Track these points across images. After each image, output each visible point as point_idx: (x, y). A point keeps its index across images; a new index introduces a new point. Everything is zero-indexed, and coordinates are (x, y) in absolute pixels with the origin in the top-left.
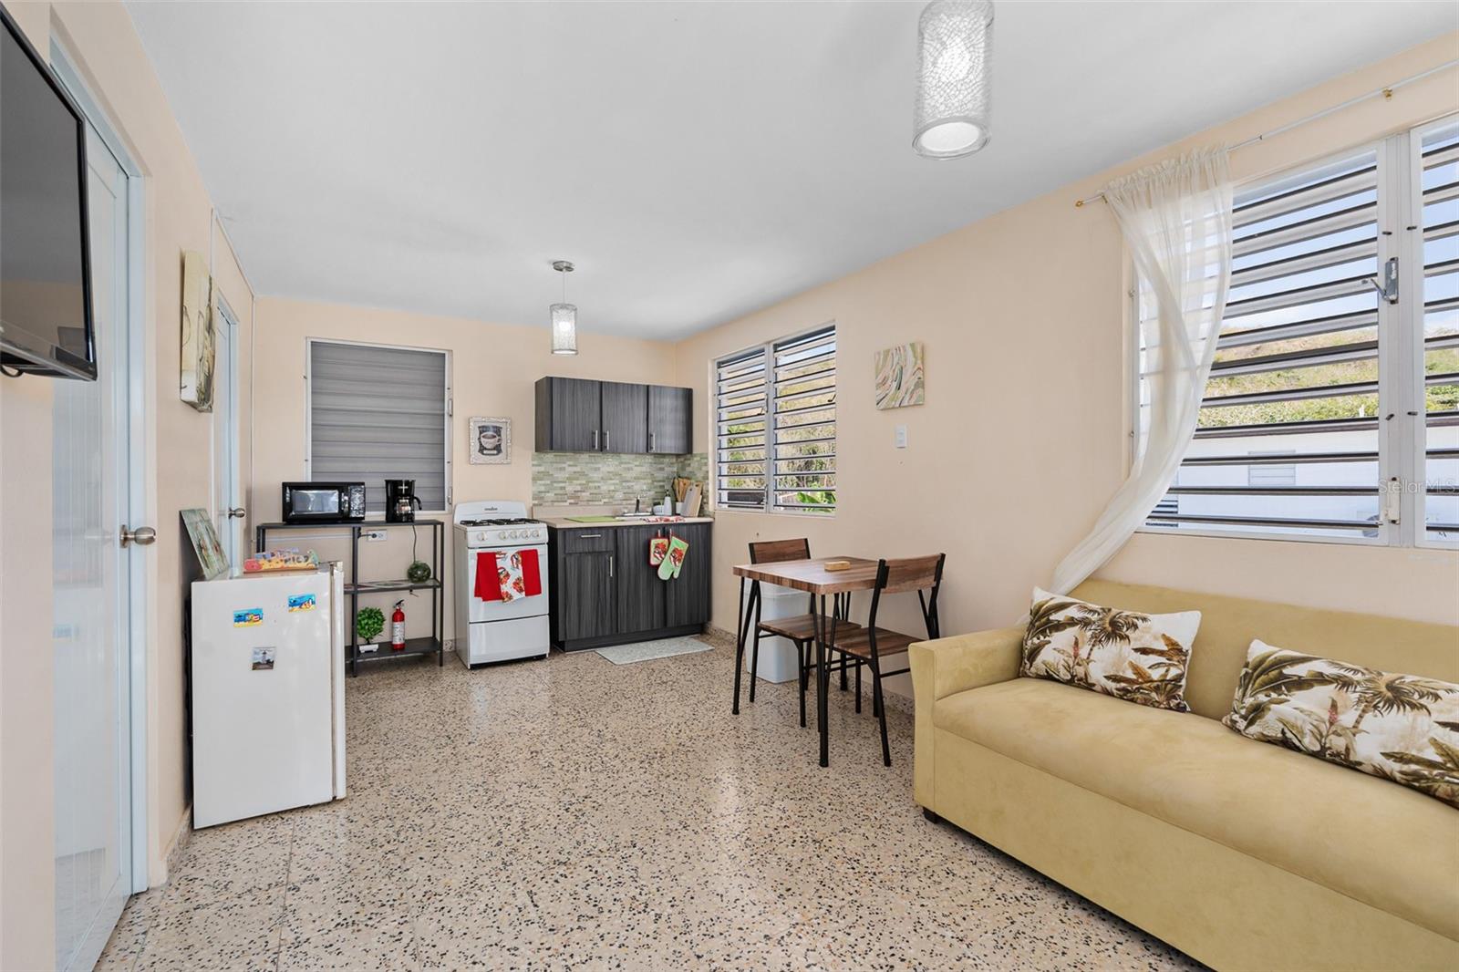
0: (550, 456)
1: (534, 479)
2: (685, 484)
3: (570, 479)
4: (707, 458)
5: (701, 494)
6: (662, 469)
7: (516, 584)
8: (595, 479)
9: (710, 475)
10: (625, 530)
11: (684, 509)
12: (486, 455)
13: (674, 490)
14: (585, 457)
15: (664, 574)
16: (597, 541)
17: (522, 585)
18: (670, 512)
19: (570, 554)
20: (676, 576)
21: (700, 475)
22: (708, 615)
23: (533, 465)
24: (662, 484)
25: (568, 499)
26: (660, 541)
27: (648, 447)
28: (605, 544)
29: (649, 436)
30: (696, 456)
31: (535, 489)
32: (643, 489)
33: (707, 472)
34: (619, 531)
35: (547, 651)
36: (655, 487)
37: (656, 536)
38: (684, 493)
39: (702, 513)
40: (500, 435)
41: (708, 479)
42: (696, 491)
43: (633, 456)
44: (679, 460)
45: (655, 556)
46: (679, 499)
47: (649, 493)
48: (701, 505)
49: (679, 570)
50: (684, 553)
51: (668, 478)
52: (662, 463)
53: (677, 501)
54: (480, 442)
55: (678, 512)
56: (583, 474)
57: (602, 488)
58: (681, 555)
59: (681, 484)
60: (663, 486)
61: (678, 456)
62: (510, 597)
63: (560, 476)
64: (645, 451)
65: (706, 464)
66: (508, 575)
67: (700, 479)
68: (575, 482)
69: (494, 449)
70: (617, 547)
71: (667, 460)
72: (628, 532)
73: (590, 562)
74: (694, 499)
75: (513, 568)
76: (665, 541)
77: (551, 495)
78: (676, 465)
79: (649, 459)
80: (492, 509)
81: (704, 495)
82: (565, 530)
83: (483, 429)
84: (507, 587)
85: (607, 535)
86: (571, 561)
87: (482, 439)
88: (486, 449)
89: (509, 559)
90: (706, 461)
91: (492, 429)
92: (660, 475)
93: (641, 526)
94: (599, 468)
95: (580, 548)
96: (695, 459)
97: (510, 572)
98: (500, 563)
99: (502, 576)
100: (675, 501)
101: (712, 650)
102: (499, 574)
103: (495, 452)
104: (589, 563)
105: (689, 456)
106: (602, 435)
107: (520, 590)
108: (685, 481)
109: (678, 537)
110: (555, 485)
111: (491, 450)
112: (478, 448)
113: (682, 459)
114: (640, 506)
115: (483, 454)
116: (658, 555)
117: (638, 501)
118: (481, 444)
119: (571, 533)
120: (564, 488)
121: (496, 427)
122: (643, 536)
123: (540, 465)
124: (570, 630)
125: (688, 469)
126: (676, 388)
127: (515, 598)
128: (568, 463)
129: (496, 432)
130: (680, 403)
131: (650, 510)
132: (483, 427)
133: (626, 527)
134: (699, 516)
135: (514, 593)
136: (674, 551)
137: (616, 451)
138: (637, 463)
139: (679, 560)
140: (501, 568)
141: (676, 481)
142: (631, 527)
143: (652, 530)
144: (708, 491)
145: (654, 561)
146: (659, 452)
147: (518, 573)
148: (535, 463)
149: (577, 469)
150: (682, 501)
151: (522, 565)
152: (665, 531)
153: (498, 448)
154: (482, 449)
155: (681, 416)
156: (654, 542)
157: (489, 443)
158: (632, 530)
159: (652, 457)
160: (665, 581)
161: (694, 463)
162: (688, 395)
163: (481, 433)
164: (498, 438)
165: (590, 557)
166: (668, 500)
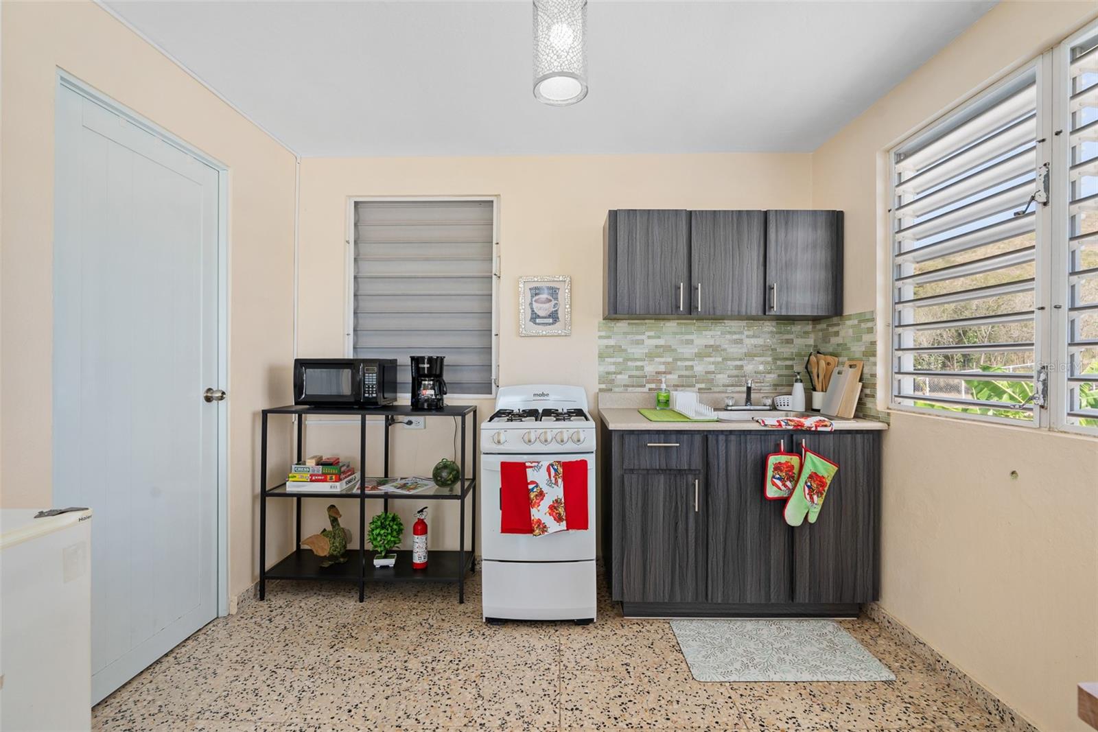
0: (622, 326)
1: (601, 356)
2: (828, 364)
3: (650, 356)
4: (873, 320)
5: (861, 380)
6: (789, 342)
7: (552, 508)
8: (686, 356)
9: (880, 348)
10: (721, 438)
11: (828, 402)
12: (539, 324)
13: (809, 373)
14: (671, 325)
15: (793, 515)
16: (674, 451)
17: (561, 510)
18: (800, 406)
19: (632, 471)
20: (813, 519)
21: (857, 349)
22: (876, 594)
23: (600, 337)
24: (789, 363)
25: (648, 383)
26: (783, 459)
27: (766, 305)
28: (690, 458)
29: (766, 290)
30: (850, 317)
31: (602, 369)
32: (759, 370)
33: (874, 343)
34: (710, 437)
35: (593, 614)
36: (778, 368)
37: (777, 451)
38: (828, 377)
39: (861, 411)
40: (556, 299)
41: (874, 355)
42: (850, 376)
43: (744, 323)
44: (819, 327)
45: (774, 484)
46: (819, 387)
47: (768, 376)
48: (860, 399)
49: (818, 509)
50: (829, 482)
51: (799, 355)
52: (789, 332)
53: (814, 389)
54: (532, 309)
55: (816, 406)
56: (668, 349)
57: (696, 369)
58: (823, 484)
59: (823, 364)
60: (791, 367)
61: (816, 320)
62: (544, 529)
63: (637, 351)
64: (760, 313)
65: (871, 330)
66: (541, 495)
67: (858, 355)
68: (656, 359)
69: (549, 316)
70: (707, 464)
71: (797, 328)
72: (727, 441)
73: (662, 486)
74: (846, 389)
75: (550, 484)
76: (795, 460)
77: (623, 378)
78: (812, 336)
79: (769, 326)
80: (543, 395)
81: (866, 383)
82: (624, 434)
83: (536, 292)
84: (540, 513)
85: (691, 444)
86: (633, 482)
87: (535, 305)
88: (539, 317)
89: (544, 469)
90: (869, 325)
91: (546, 291)
92: (786, 351)
93: (750, 432)
94: (692, 341)
95: (646, 462)
96: (849, 323)
97: (545, 489)
98: (531, 475)
99: (532, 495)
100: (810, 390)
101: (888, 683)
102: (529, 491)
103: (551, 321)
104: (660, 485)
105: (835, 320)
106: (691, 290)
107: (559, 519)
108: (830, 359)
109: (815, 453)
110: (630, 363)
111: (545, 318)
112: (529, 316)
113: (824, 326)
114: (753, 396)
115: (536, 324)
116: (779, 483)
117: (749, 389)
118: (533, 311)
119: (632, 437)
120: (642, 368)
121: (552, 288)
122: (753, 448)
123: (609, 337)
124: (629, 585)
125: (834, 340)
126: (814, 212)
127: (550, 531)
128: (648, 334)
129: (552, 295)
130: (822, 234)
131: (769, 402)
132: (536, 288)
133: (722, 432)
134: (856, 417)
135: (549, 521)
136: (811, 477)
137: (714, 317)
138: (751, 333)
139: (819, 493)
140: (533, 482)
141: (813, 358)
142: (731, 432)
143: (769, 440)
144: (874, 376)
145: (772, 492)
146: (784, 313)
147: (556, 492)
148: (603, 334)
149: (661, 342)
150: (824, 390)
151: (564, 480)
152: (794, 440)
153: (554, 316)
154: (534, 317)
155: (822, 255)
156: (773, 460)
157: (543, 309)
158: (733, 438)
159: (774, 323)
160: (793, 528)
161: (846, 331)
162: (836, 221)
163: (532, 297)
164: (554, 302)
165: (662, 478)
166: (799, 388)
